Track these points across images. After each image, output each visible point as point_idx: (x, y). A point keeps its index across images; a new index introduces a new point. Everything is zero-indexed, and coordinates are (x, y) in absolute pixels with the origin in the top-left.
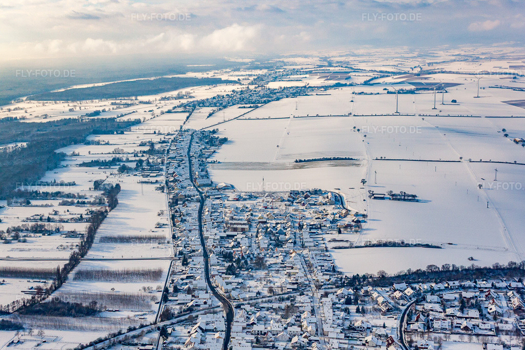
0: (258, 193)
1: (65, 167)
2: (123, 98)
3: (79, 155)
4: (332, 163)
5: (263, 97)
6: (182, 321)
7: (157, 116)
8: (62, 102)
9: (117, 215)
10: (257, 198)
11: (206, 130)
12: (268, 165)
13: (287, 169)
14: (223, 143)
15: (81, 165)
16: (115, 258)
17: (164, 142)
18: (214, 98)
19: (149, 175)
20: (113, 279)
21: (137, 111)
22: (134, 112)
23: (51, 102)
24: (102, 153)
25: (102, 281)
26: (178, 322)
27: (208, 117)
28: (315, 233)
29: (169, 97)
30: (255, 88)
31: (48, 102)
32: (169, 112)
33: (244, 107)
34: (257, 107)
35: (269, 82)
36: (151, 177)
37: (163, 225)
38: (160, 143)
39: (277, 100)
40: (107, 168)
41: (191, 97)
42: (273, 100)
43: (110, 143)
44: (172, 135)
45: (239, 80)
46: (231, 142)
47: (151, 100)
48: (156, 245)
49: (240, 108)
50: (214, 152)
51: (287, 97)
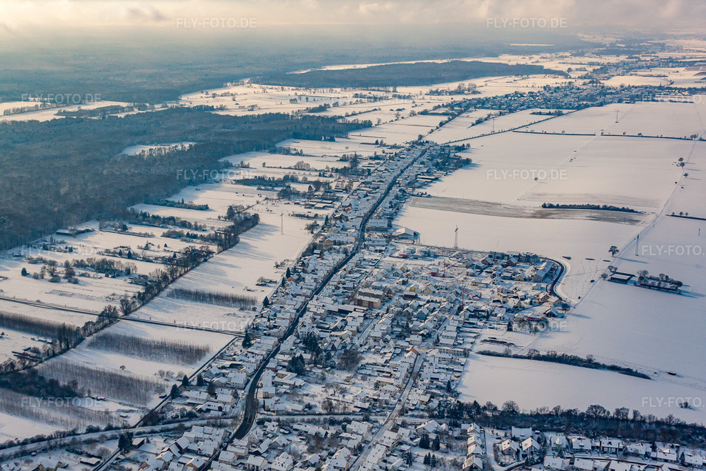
0: (444, 249)
1: (217, 182)
2: (377, 88)
3: (248, 167)
4: (593, 214)
5: (583, 100)
6: (169, 430)
7: (403, 118)
8: (291, 88)
9: (223, 260)
10: (436, 256)
11: (451, 145)
12: (498, 207)
13: (521, 217)
14: (461, 167)
15: (238, 182)
16: (167, 322)
17: (377, 158)
18: (507, 96)
19: (313, 205)
20: (136, 353)
21: (380, 109)
22: (376, 110)
23: (277, 87)
24: (280, 167)
25: (121, 353)
26: (162, 431)
27: (473, 125)
28: (474, 324)
29: (443, 91)
30: (584, 84)
31: (274, 87)
32: (425, 113)
33: (540, 113)
34: (560, 114)
35: (613, 76)
36: (316, 208)
37: (271, 282)
38: (371, 158)
39: (598, 106)
40: (269, 190)
41: (475, 93)
42: (593, 105)
43: (304, 153)
44: (399, 148)
45: (570, 70)
46: (474, 165)
47: (413, 94)
48: (235, 310)
49: (533, 113)
50: (436, 179)
51: (620, 101)
